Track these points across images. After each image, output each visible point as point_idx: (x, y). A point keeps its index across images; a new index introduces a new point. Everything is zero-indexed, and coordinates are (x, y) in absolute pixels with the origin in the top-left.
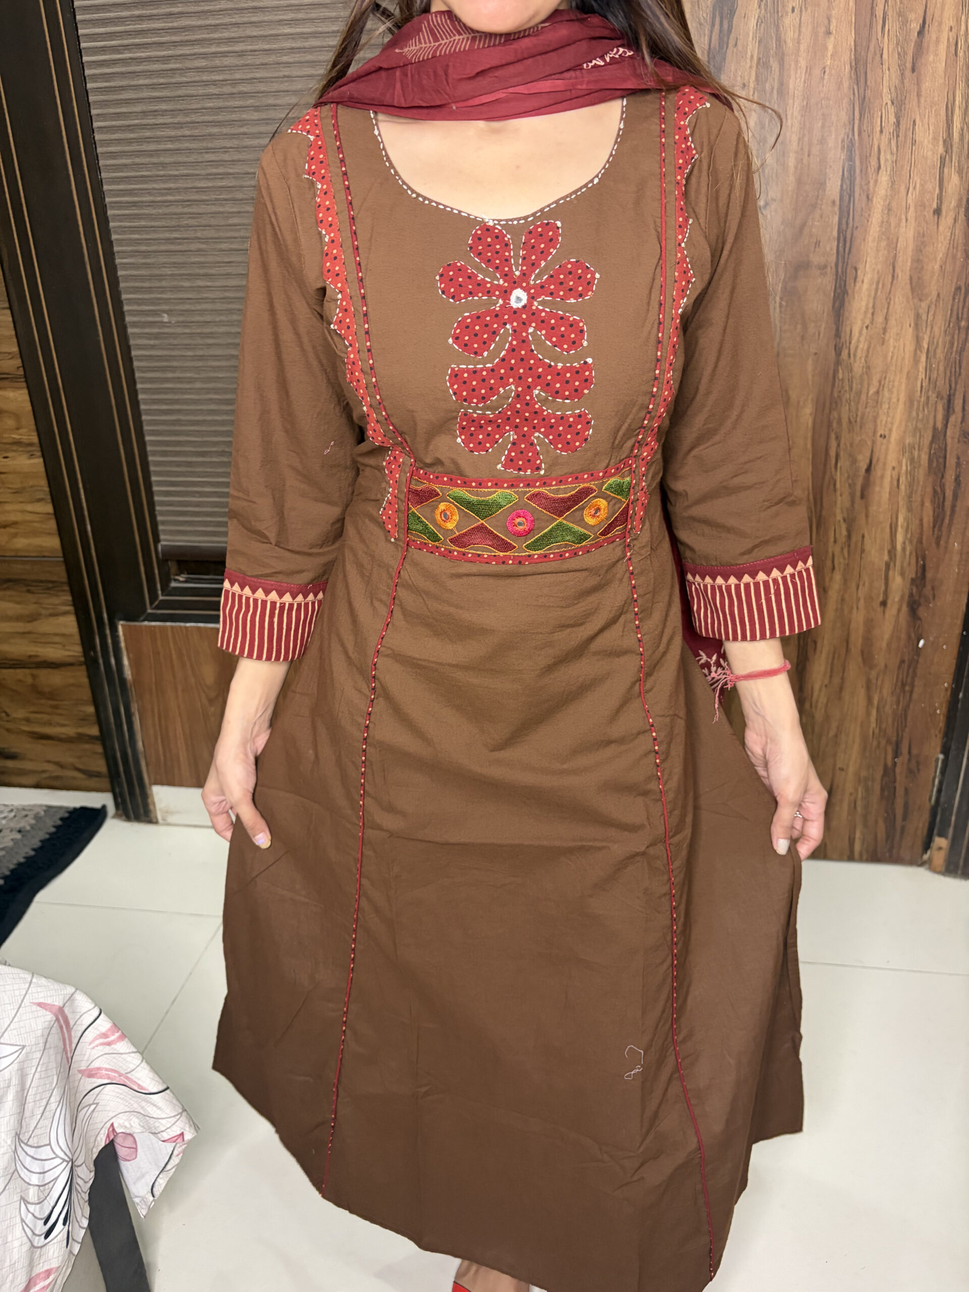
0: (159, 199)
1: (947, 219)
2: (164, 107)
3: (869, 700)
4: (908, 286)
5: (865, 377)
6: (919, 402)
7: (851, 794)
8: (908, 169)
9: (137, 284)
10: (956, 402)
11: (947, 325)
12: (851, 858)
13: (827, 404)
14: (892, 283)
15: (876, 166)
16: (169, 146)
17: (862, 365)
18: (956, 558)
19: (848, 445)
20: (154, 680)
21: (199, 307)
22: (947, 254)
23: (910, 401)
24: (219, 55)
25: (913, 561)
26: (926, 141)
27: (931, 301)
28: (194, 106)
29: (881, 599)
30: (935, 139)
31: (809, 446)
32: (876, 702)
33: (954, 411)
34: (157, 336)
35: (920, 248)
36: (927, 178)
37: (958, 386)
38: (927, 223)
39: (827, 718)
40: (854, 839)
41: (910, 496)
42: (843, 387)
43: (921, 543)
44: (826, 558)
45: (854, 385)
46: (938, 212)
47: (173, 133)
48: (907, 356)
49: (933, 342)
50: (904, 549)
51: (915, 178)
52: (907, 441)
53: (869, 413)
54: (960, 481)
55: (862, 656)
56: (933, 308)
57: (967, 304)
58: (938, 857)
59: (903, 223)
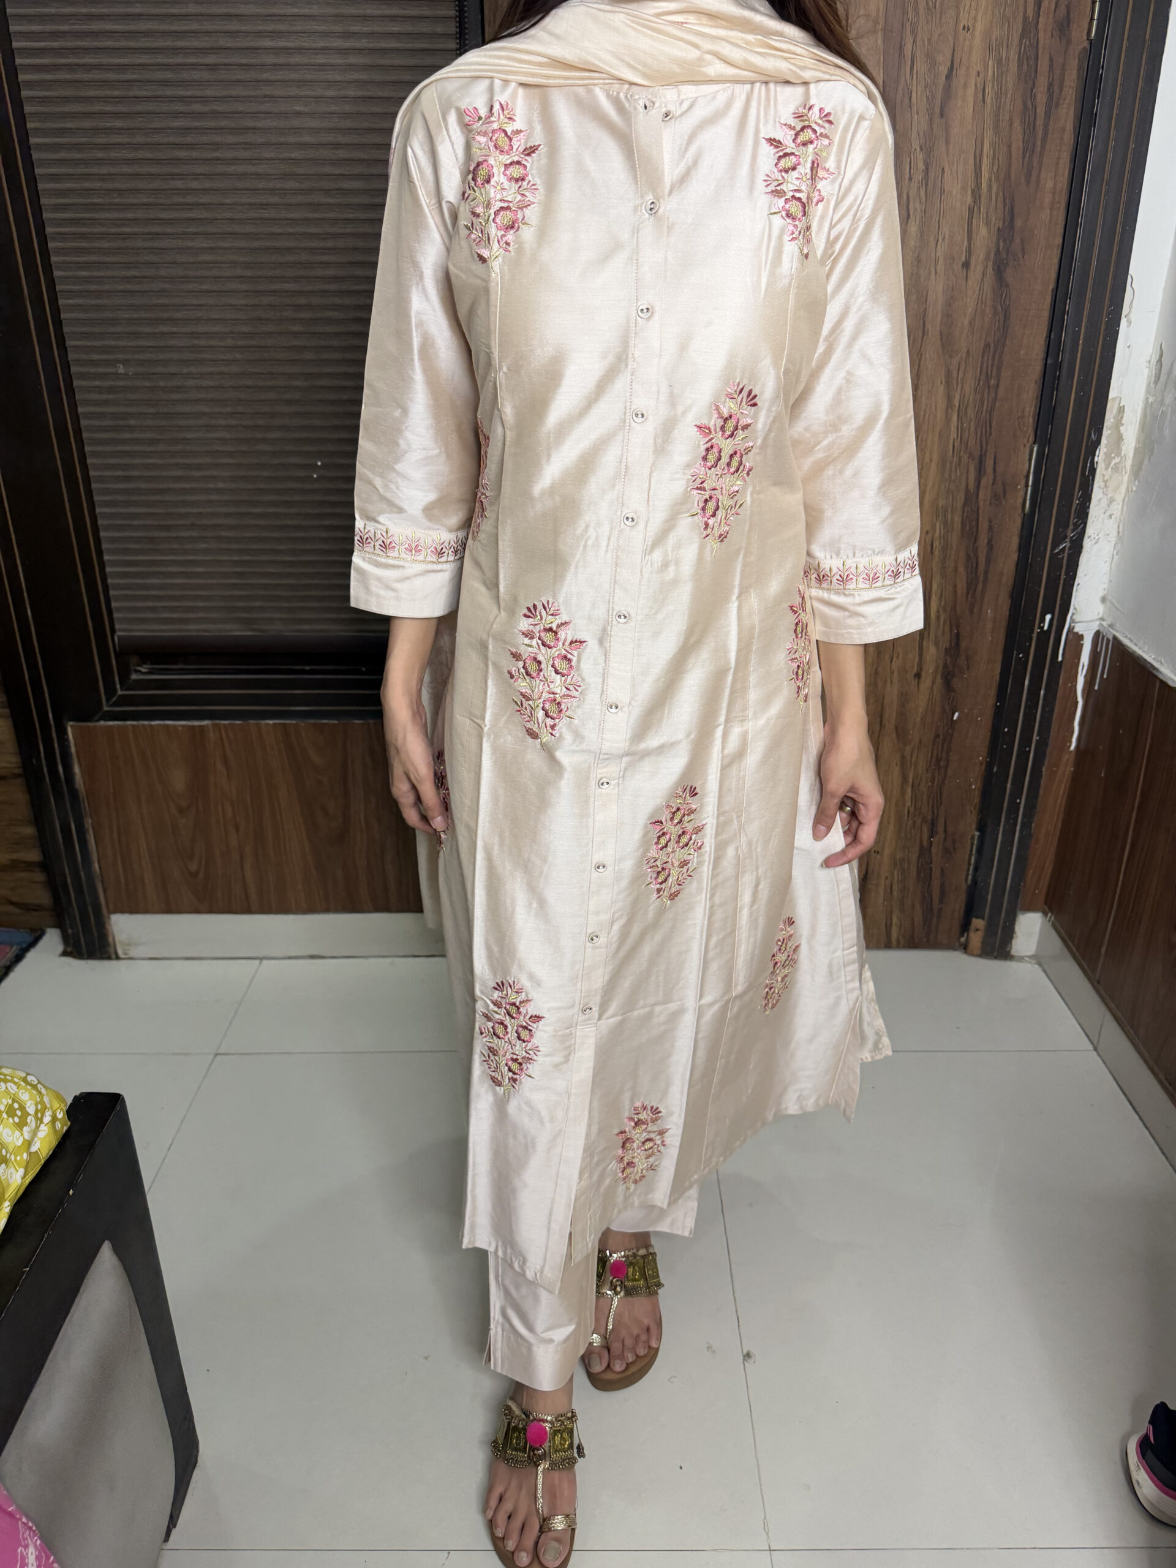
0: (113, 230)
1: (976, 273)
2: (119, 124)
3: (905, 777)
4: (939, 342)
6: (951, 462)
7: (887, 878)
8: (937, 219)
9: (85, 329)
10: (987, 463)
11: (977, 383)
12: (888, 946)
14: (923, 338)
16: (126, 169)
18: (989, 626)
20: (111, 790)
21: (162, 356)
22: (976, 309)
23: (943, 462)
24: (186, 67)
25: (947, 629)
26: (954, 192)
27: (961, 358)
28: (156, 125)
29: (915, 670)
30: (964, 188)
32: (911, 780)
33: (985, 472)
34: (110, 390)
35: (950, 303)
36: (956, 229)
37: (989, 448)
38: (956, 276)
40: (891, 924)
41: (943, 562)
43: (955, 611)
46: (966, 265)
47: (131, 155)
48: (939, 415)
49: (964, 401)
50: (938, 617)
51: (945, 230)
52: (940, 504)
54: (992, 545)
55: (897, 732)
56: (963, 364)
57: (996, 362)
58: (976, 939)
59: (933, 276)
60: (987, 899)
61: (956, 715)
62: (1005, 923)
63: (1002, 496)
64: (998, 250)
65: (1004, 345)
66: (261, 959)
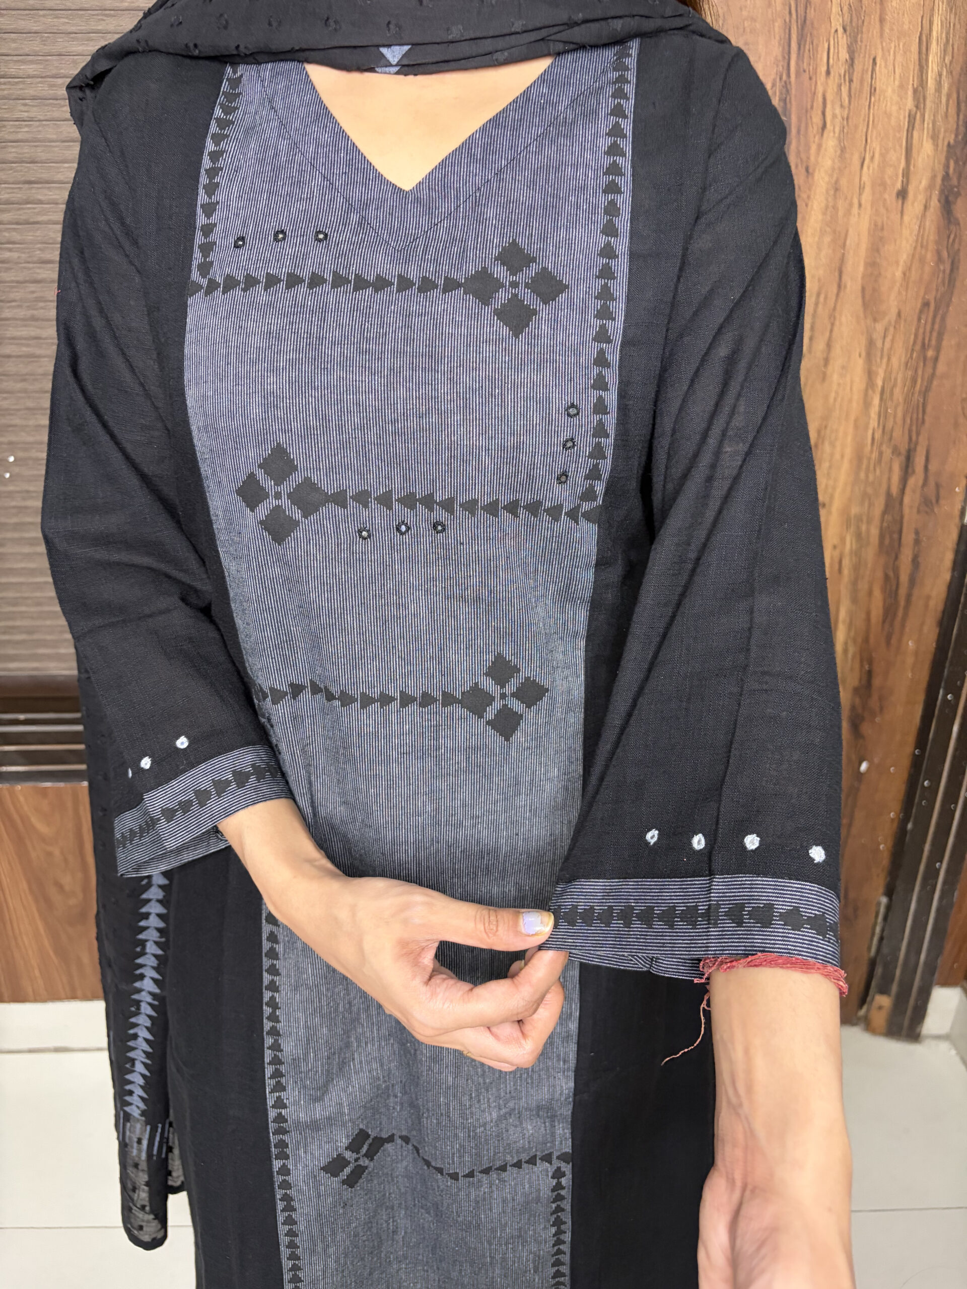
1: (914, 206)
4: (860, 301)
6: (869, 459)
8: (865, 130)
10: (917, 458)
11: (909, 355)
14: (838, 295)
15: (820, 124)
18: (910, 660)
22: (913, 255)
23: (859, 457)
25: (857, 666)
26: (890, 90)
27: (890, 322)
30: (902, 86)
33: (914, 472)
35: (876, 246)
36: (890, 145)
37: (921, 438)
38: (887, 210)
41: (855, 583)
43: (868, 642)
46: (902, 194)
48: (855, 397)
49: (890, 378)
51: (874, 145)
52: (853, 512)
54: (918, 563)
56: (892, 329)
57: (937, 327)
58: (879, 1018)
59: (855, 210)
60: (894, 975)
61: (864, 767)
62: (917, 1000)
63: (934, 501)
64: (947, 174)
65: (948, 306)
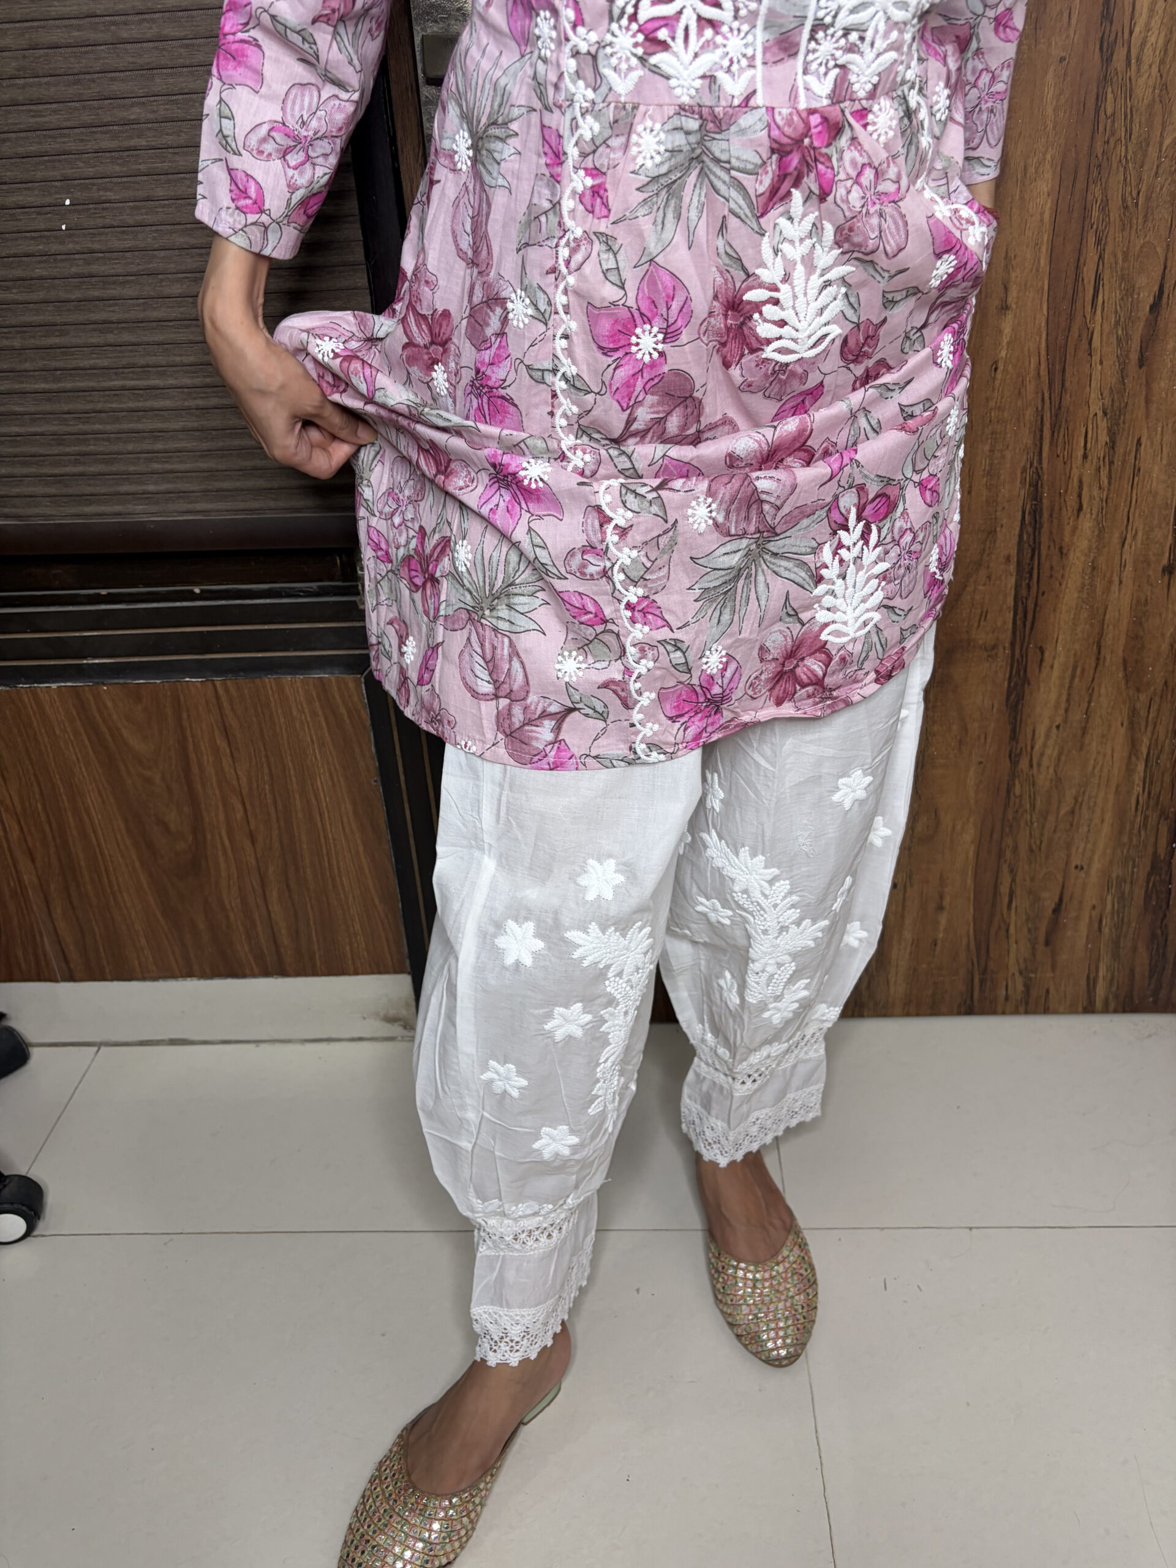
3: (1133, 745)
5: (1158, 106)
7: (1094, 907)
12: (1089, 1009)
13: (1082, 172)
17: (1151, 82)
19: (1120, 257)
29: (1165, 562)
31: (1044, 262)
32: (1144, 750)
39: (1058, 781)
40: (1096, 978)
42: (1113, 133)
44: (1066, 491)
45: (1136, 128)
53: (1161, 189)
55: (1125, 669)
66: (99, 1045)
